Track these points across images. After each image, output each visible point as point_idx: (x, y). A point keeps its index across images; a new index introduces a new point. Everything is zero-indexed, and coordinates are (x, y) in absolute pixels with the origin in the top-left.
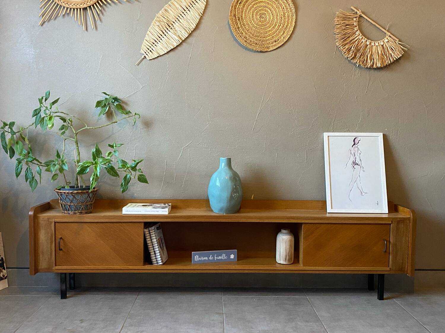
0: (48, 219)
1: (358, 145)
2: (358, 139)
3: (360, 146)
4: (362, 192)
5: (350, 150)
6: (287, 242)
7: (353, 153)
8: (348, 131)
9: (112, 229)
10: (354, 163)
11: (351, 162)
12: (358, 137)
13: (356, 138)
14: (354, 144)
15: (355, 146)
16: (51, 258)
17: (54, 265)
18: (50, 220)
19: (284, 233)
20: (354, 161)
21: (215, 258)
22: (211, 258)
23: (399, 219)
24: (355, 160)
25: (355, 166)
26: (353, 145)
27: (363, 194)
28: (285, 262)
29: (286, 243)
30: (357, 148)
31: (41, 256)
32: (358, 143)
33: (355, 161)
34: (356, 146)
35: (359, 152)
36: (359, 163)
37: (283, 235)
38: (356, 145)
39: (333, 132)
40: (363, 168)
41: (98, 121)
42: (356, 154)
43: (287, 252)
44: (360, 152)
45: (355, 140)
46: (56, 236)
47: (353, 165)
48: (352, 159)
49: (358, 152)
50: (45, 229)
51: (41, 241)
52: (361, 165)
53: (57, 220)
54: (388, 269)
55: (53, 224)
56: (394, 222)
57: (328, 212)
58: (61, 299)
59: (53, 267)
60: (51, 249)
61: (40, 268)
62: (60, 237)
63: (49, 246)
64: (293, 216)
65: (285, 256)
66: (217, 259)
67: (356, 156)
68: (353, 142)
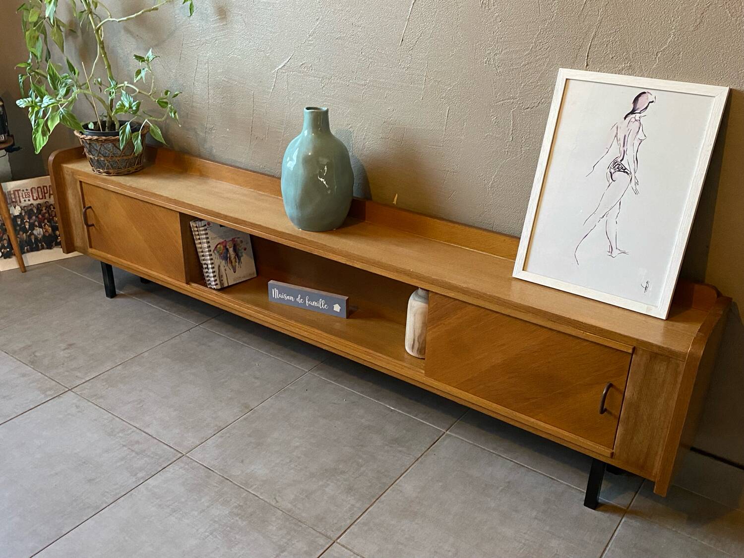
0: (73, 173)
1: (642, 114)
2: (647, 99)
3: (647, 118)
4: (614, 247)
5: (615, 128)
6: (416, 315)
7: (621, 136)
8: (630, 71)
9: (142, 211)
10: (618, 166)
11: (608, 160)
12: (649, 91)
13: (644, 93)
14: (633, 112)
15: (634, 115)
16: (84, 235)
17: (89, 246)
18: (74, 176)
20: (619, 160)
21: (307, 302)
22: (299, 300)
23: (656, 350)
24: (621, 158)
25: (618, 175)
26: (629, 114)
27: (615, 252)
29: (414, 315)
30: (637, 123)
31: (74, 228)
32: (646, 108)
33: (621, 161)
34: (637, 118)
35: (641, 135)
36: (631, 167)
38: (638, 115)
39: (587, 67)
40: (637, 183)
42: (630, 140)
43: (417, 335)
44: (643, 138)
45: (640, 99)
46: (85, 202)
47: (612, 171)
48: (614, 153)
49: (638, 136)
50: (72, 189)
52: (633, 172)
53: (82, 179)
55: (79, 183)
56: (640, 352)
57: (513, 275)
58: (107, 297)
59: (87, 248)
60: (82, 221)
61: (75, 244)
62: (89, 205)
63: (80, 215)
65: (412, 341)
66: (309, 305)
67: (629, 146)
68: (632, 106)
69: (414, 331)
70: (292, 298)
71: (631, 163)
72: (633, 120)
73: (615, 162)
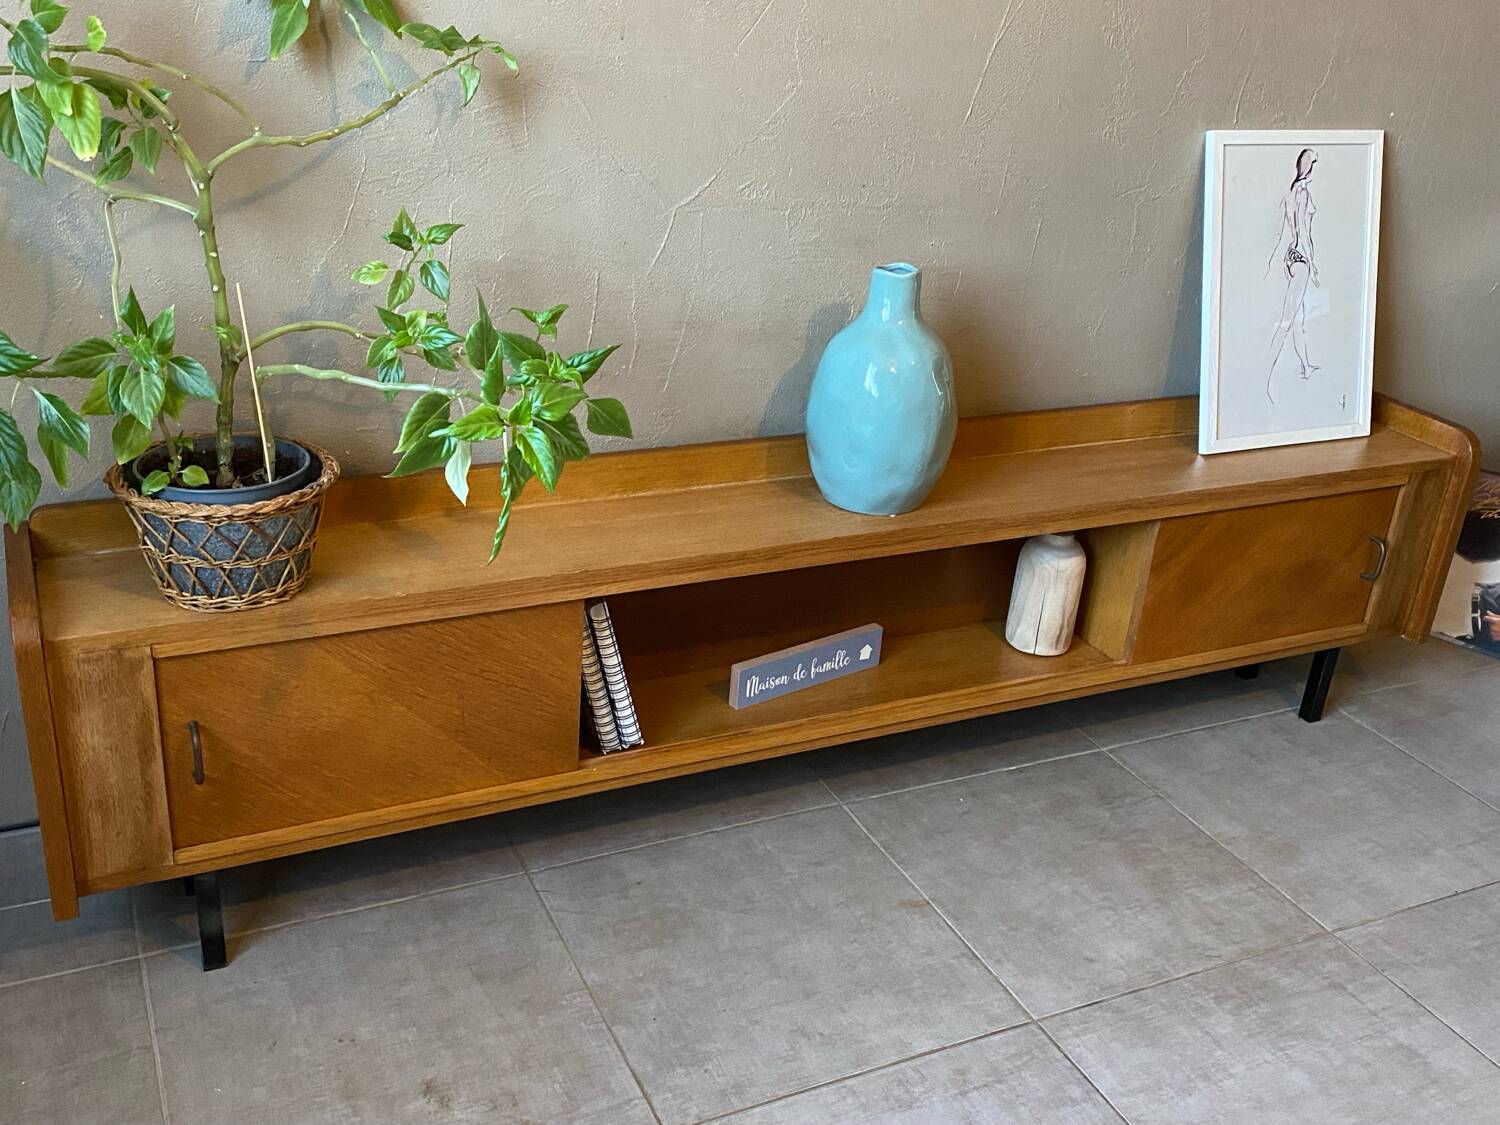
0: (118, 650)
1: (1308, 180)
2: (1309, 157)
3: (1312, 183)
4: (1307, 368)
5: (1283, 204)
6: (1070, 583)
7: (1291, 215)
8: (1284, 123)
9: (444, 649)
10: (1295, 257)
11: (1283, 251)
12: (1310, 147)
13: (1305, 151)
14: (1297, 180)
15: (1299, 183)
16: (150, 820)
17: (171, 848)
18: (127, 654)
19: (1059, 549)
20: (1294, 246)
21: (813, 670)
22: (797, 676)
23: (1428, 468)
25: (1295, 267)
26: (1294, 182)
27: (1309, 370)
28: (1056, 648)
29: (1067, 584)
30: (1304, 192)
31: (95, 821)
32: (1310, 171)
33: (1296, 246)
34: (1304, 186)
35: (1310, 209)
36: (1306, 255)
37: (1060, 557)
38: (1304, 181)
40: (1316, 273)
41: (249, 75)
42: (1300, 217)
43: (1067, 616)
44: (1313, 211)
45: (1303, 160)
46: (167, 717)
47: (1289, 263)
48: (1288, 238)
49: (1308, 210)
50: (105, 700)
51: (85, 757)
52: (1310, 259)
53: (165, 650)
54: (1359, 628)
55: (149, 666)
57: (1201, 452)
58: (205, 970)
59: (163, 857)
60: (148, 787)
61: (94, 873)
62: (189, 719)
63: (137, 769)
64: (1139, 500)
66: (817, 674)
67: (1301, 226)
68: (1296, 170)
69: (1064, 611)
70: (784, 679)
71: (1307, 248)
72: (1300, 189)
73: (1291, 252)
